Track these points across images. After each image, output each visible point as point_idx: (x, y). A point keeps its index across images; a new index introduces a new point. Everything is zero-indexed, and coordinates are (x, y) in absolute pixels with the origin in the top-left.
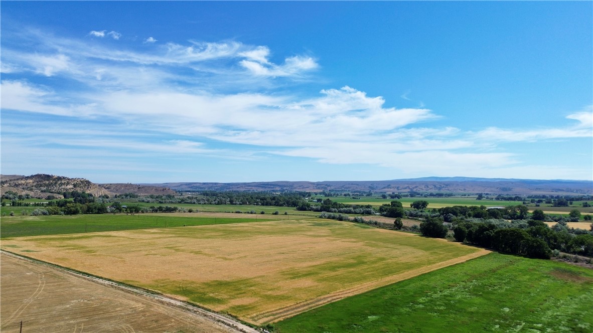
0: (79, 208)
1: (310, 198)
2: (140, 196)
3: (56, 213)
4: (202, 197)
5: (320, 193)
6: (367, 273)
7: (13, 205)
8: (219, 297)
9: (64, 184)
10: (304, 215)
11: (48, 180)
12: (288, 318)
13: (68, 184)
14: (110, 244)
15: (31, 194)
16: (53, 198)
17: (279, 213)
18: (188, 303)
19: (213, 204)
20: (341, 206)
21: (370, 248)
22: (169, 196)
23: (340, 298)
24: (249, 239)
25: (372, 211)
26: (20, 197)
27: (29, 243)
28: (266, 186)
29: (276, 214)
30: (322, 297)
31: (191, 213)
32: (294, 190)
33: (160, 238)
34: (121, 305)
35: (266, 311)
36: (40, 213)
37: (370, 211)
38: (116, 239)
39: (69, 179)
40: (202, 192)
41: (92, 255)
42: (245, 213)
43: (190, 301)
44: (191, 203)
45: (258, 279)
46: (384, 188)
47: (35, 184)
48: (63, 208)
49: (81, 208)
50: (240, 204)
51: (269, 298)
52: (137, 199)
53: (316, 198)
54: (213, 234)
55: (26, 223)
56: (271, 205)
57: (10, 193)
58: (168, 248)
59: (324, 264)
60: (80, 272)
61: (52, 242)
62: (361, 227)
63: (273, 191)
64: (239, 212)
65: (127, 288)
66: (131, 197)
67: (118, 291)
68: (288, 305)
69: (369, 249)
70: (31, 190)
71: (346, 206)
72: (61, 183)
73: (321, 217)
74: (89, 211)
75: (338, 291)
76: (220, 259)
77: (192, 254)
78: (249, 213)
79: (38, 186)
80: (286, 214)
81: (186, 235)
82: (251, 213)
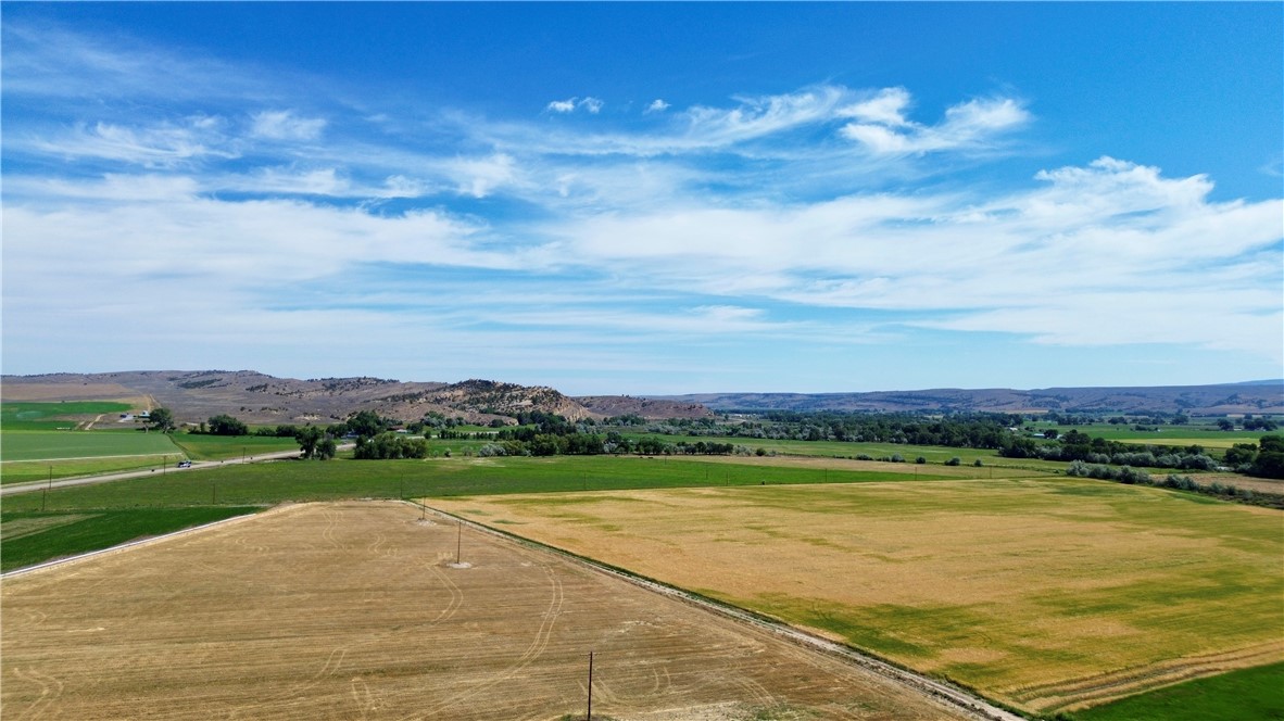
0: (555, 444)
1: (1023, 428)
2: (648, 421)
3: (518, 453)
4: (768, 424)
5: (1046, 417)
6: (1263, 616)
7: (443, 437)
8: (912, 642)
9: (516, 398)
10: (1024, 468)
11: (488, 391)
12: (1099, 706)
13: (523, 397)
14: (639, 516)
15: (466, 416)
16: (502, 423)
17: (961, 462)
18: (849, 647)
19: (798, 439)
20: (1114, 449)
21: (1243, 552)
22: (705, 422)
23: (1216, 670)
24: (918, 519)
25: (1210, 461)
26: (449, 423)
27: (499, 507)
28: (905, 400)
29: (954, 463)
30: (1166, 664)
31: (763, 457)
32: (976, 410)
33: (726, 507)
34: (719, 639)
35: (1039, 683)
36: (492, 452)
37: (1204, 460)
38: (643, 505)
39: (523, 389)
40: (766, 414)
41: (618, 535)
42: (880, 460)
43: (851, 644)
44: (752, 436)
45: (984, 610)
46: (1220, 403)
47: (467, 398)
48: (529, 442)
49: (559, 443)
50: (859, 440)
51: (1030, 654)
52: (646, 428)
53: (1037, 428)
54: (831, 503)
55: (475, 469)
56: (931, 443)
57: (432, 414)
58: (752, 528)
59: (1134, 586)
60: (612, 568)
61: (537, 507)
62: (1191, 500)
63: (924, 411)
64: (865, 459)
65: (710, 605)
66: (633, 422)
67: (697, 610)
68: (1087, 675)
69: (1243, 557)
70: (463, 409)
71: (1132, 449)
72: (511, 396)
73: (1071, 474)
74: (572, 449)
75: (1203, 653)
76: (875, 560)
77: (808, 544)
78: (887, 460)
79: (474, 402)
80: (978, 464)
81: (776, 503)
82: (894, 460)
